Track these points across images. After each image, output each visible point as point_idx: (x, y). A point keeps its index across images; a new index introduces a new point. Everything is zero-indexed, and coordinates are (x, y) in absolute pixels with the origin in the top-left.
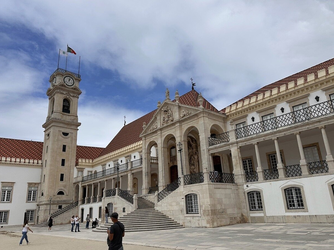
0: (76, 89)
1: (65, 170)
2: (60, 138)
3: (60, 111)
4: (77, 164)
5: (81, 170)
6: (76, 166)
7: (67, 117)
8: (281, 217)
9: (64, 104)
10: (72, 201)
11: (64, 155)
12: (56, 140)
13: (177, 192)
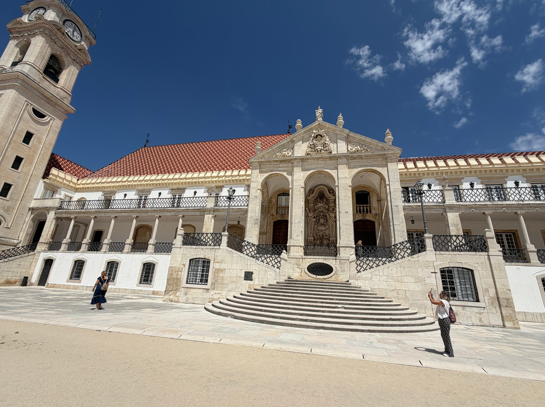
0: (82, 51)
1: (18, 178)
2: (26, 115)
3: (41, 68)
4: (46, 174)
5: (52, 190)
6: (44, 178)
7: (52, 86)
8: (539, 314)
9: (50, 63)
10: (16, 241)
11: (23, 151)
12: (14, 115)
13: (416, 259)
